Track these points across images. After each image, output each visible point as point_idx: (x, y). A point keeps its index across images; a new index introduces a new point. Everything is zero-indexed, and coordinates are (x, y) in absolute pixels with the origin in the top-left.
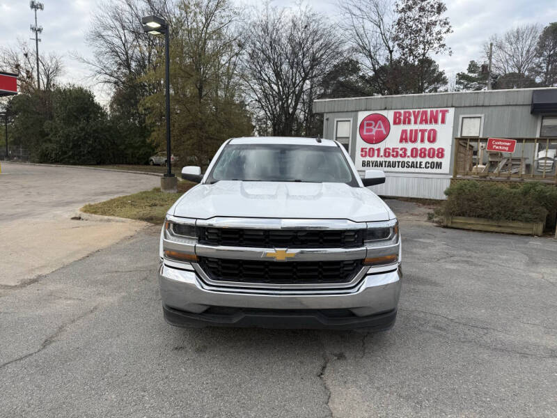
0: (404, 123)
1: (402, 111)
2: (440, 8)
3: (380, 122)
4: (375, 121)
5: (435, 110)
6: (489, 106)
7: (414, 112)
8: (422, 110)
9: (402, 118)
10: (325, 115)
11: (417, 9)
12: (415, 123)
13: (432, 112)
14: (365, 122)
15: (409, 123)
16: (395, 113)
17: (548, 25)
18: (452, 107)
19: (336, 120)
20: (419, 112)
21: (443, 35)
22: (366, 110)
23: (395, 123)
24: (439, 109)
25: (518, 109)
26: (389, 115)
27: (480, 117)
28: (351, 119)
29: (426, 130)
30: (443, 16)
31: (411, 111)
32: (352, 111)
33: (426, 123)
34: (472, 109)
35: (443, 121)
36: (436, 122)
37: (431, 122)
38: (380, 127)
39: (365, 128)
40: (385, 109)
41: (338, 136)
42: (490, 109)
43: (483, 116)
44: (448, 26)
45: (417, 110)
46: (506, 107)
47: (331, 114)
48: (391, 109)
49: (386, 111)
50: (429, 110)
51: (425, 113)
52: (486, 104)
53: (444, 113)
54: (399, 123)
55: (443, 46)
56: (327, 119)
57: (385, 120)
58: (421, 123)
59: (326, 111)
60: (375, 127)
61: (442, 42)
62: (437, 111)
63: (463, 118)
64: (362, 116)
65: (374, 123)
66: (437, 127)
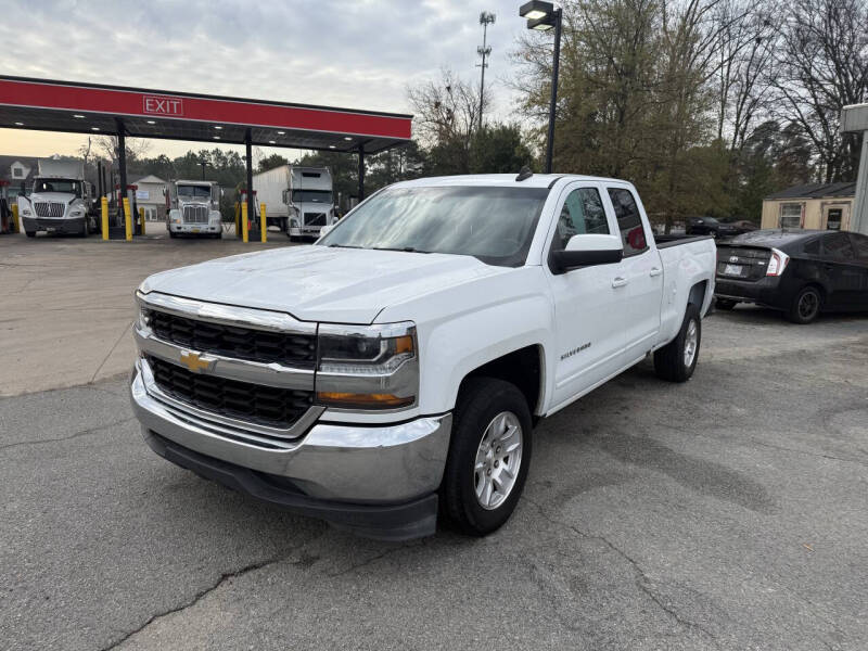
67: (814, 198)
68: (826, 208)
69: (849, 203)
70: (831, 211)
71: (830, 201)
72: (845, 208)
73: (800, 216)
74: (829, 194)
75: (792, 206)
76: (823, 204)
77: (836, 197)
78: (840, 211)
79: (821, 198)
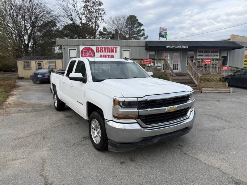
0: (101, 52)
1: (99, 47)
2: (100, 4)
3: (90, 51)
4: (88, 51)
5: (112, 47)
6: (132, 46)
7: (104, 47)
8: (107, 47)
9: (99, 50)
10: (63, 46)
11: (91, 2)
12: (105, 52)
13: (111, 48)
14: (83, 51)
15: (103, 52)
16: (96, 47)
17: (129, 16)
18: (119, 46)
19: (69, 49)
20: (106, 47)
21: (102, 15)
22: (83, 45)
23: (97, 52)
24: (114, 47)
25: (141, 47)
26: (94, 48)
27: (129, 51)
28: (77, 49)
29: (110, 55)
30: (102, 7)
31: (103, 47)
32: (76, 45)
33: (109, 52)
34: (126, 47)
35: (116, 52)
36: (113, 52)
37: (111, 52)
38: (90, 53)
39: (84, 53)
40: (92, 45)
41: (71, 56)
42: (133, 47)
43: (130, 50)
44: (104, 12)
45: (105, 47)
46: (137, 47)
47: (66, 46)
48: (94, 45)
49: (92, 46)
50: (110, 47)
51: (109, 48)
52: (131, 45)
53: (116, 48)
54: (98, 52)
55: (103, 19)
56: (64, 48)
57: (92, 50)
58: (107, 52)
59: (63, 44)
60: (88, 53)
61: (102, 18)
62: (113, 47)
63: (123, 51)
64: (81, 48)
65: (87, 51)
66: (114, 54)
67: (33, 60)
68: (37, 63)
69: (43, 61)
70: (38, 64)
71: (37, 61)
72: (42, 63)
73: (30, 65)
74: (37, 59)
75: (27, 62)
76: (36, 62)
77: (39, 60)
78: (41, 64)
79: (35, 60)
